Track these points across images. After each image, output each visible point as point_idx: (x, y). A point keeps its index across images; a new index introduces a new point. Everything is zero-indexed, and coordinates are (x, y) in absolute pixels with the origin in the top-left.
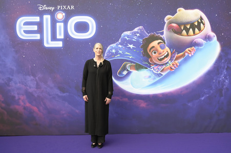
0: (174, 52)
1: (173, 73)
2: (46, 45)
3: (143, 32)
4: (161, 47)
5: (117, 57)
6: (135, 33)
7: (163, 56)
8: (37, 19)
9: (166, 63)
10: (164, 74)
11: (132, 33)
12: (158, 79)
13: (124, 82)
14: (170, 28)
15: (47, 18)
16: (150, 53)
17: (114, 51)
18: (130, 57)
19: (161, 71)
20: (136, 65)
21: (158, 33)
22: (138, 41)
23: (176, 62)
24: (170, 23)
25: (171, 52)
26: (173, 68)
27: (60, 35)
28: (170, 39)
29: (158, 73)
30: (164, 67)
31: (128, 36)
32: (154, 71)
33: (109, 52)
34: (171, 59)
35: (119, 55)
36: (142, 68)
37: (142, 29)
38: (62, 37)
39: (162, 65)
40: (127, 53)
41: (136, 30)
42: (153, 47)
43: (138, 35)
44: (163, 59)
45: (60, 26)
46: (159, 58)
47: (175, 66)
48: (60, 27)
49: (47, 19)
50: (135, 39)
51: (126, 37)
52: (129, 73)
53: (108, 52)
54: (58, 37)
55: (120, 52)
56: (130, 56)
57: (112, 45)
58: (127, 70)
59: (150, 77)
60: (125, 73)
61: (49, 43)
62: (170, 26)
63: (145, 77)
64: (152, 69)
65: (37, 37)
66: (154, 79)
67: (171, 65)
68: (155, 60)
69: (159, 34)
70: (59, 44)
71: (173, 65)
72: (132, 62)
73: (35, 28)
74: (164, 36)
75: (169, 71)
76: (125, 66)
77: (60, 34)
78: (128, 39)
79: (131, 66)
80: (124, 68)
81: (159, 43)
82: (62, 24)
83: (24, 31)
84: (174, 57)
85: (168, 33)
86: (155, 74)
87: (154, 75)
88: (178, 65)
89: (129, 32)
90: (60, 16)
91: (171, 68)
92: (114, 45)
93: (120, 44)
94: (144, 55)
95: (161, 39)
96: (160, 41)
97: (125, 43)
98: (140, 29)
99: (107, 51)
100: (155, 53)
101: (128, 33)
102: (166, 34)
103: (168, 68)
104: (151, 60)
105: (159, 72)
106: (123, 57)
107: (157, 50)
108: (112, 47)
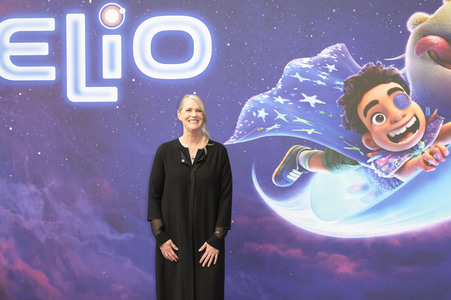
0: (436, 118)
1: (432, 177)
2: (72, 97)
3: (346, 59)
4: (397, 103)
5: (273, 131)
6: (324, 62)
7: (403, 130)
8: (48, 24)
9: (412, 150)
10: (405, 179)
11: (315, 63)
12: (388, 193)
13: (292, 201)
14: (423, 49)
15: (76, 21)
16: (365, 121)
17: (262, 114)
18: (310, 132)
19: (399, 172)
20: (327, 155)
21: (388, 64)
22: (330, 86)
23: (442, 145)
24: (424, 33)
25: (427, 118)
26: (433, 162)
27: (112, 70)
28: (423, 79)
29: (389, 176)
30: (406, 159)
31: (302, 71)
32: (377, 172)
33: (249, 116)
34: (426, 138)
35: (276, 126)
36: (344, 163)
37: (343, 51)
38: (118, 74)
39: (401, 154)
40: (299, 120)
41: (325, 53)
42: (375, 102)
43: (332, 68)
44: (403, 136)
45: (111, 43)
46: (393, 135)
47: (439, 156)
48: (112, 47)
49: (76, 25)
50: (322, 80)
51: (297, 76)
52: (306, 177)
53: (245, 118)
54: (107, 74)
55: (281, 116)
56: (309, 128)
57: (256, 98)
58: (301, 169)
59: (365, 188)
60: (294, 176)
61: (81, 93)
62: (423, 43)
63: (351, 188)
64: (373, 167)
65: (49, 74)
66: (378, 193)
67: (427, 153)
68: (379, 138)
69: (392, 66)
70: (110, 95)
71: (432, 153)
72: (313, 145)
73: (43, 49)
74: (406, 72)
75: (420, 170)
76: (294, 156)
77: (112, 67)
78: (301, 80)
79: (310, 158)
80: (293, 164)
81: (390, 92)
82: (117, 39)
83: (11, 57)
84: (434, 131)
85: (418, 62)
86: (380, 180)
87: (376, 183)
88: (447, 153)
89: (306, 60)
90: (112, 15)
91: (426, 163)
92: (262, 98)
93: (282, 94)
94: (348, 126)
95: (397, 79)
96: (393, 85)
97: (293, 90)
98: (336, 52)
99: (243, 114)
100: (379, 119)
101: (303, 63)
102: (410, 64)
103: (418, 164)
104: (369, 141)
105: (392, 175)
106: (289, 131)
107: (386, 112)
108: (258, 102)
